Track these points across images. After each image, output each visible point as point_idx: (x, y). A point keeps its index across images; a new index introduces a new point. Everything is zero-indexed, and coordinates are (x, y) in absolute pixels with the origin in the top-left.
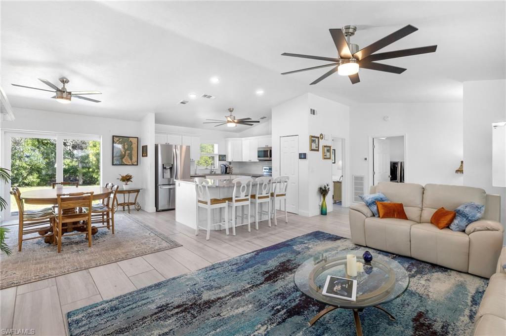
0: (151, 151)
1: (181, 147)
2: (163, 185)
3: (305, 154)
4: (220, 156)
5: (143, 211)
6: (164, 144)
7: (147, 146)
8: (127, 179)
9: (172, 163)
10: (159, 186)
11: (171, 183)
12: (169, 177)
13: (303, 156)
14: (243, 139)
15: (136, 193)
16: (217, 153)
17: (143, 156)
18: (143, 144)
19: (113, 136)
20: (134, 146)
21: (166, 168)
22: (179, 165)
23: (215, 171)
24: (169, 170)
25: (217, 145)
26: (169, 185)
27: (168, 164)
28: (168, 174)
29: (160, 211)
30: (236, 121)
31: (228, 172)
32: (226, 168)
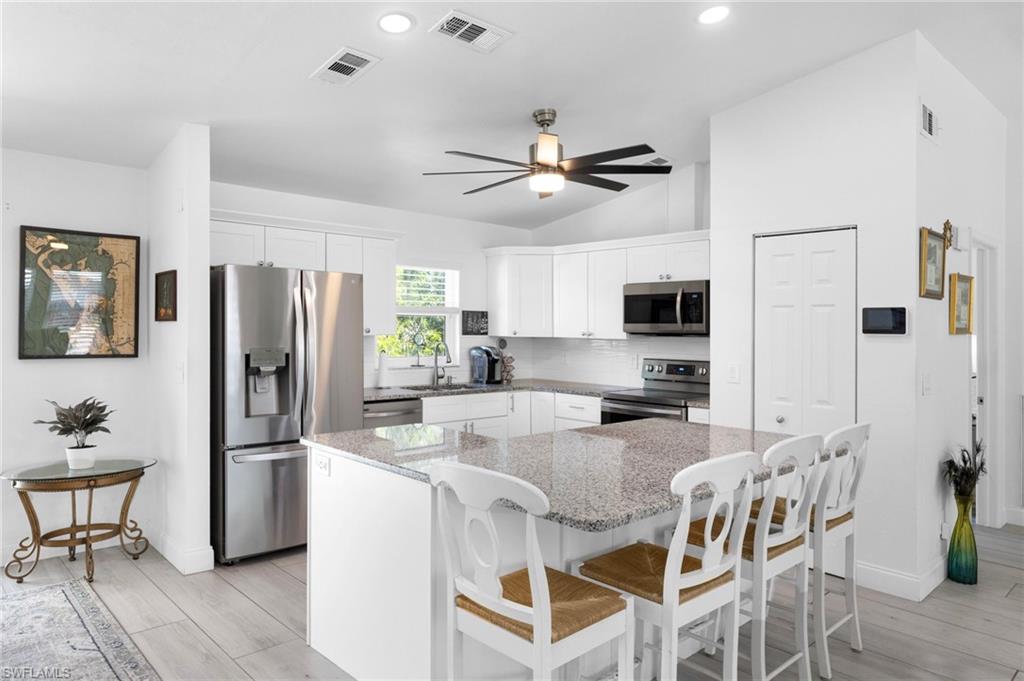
0: (193, 298)
1: (322, 277)
2: (247, 447)
3: (899, 314)
4: (466, 315)
5: (159, 557)
6: (254, 263)
7: (174, 273)
8: (84, 420)
9: (288, 350)
10: (229, 454)
11: (280, 438)
12: (273, 409)
13: (888, 322)
14: (557, 249)
15: (129, 484)
16: (457, 305)
17: (158, 318)
18: (157, 264)
19: (24, 229)
20: (123, 274)
21: (257, 372)
22: (314, 353)
23: (447, 374)
24: (273, 379)
25: (457, 273)
26: (273, 444)
27: (270, 353)
28: (267, 396)
29: (231, 564)
30: (566, 165)
31: (498, 378)
32: (492, 363)
